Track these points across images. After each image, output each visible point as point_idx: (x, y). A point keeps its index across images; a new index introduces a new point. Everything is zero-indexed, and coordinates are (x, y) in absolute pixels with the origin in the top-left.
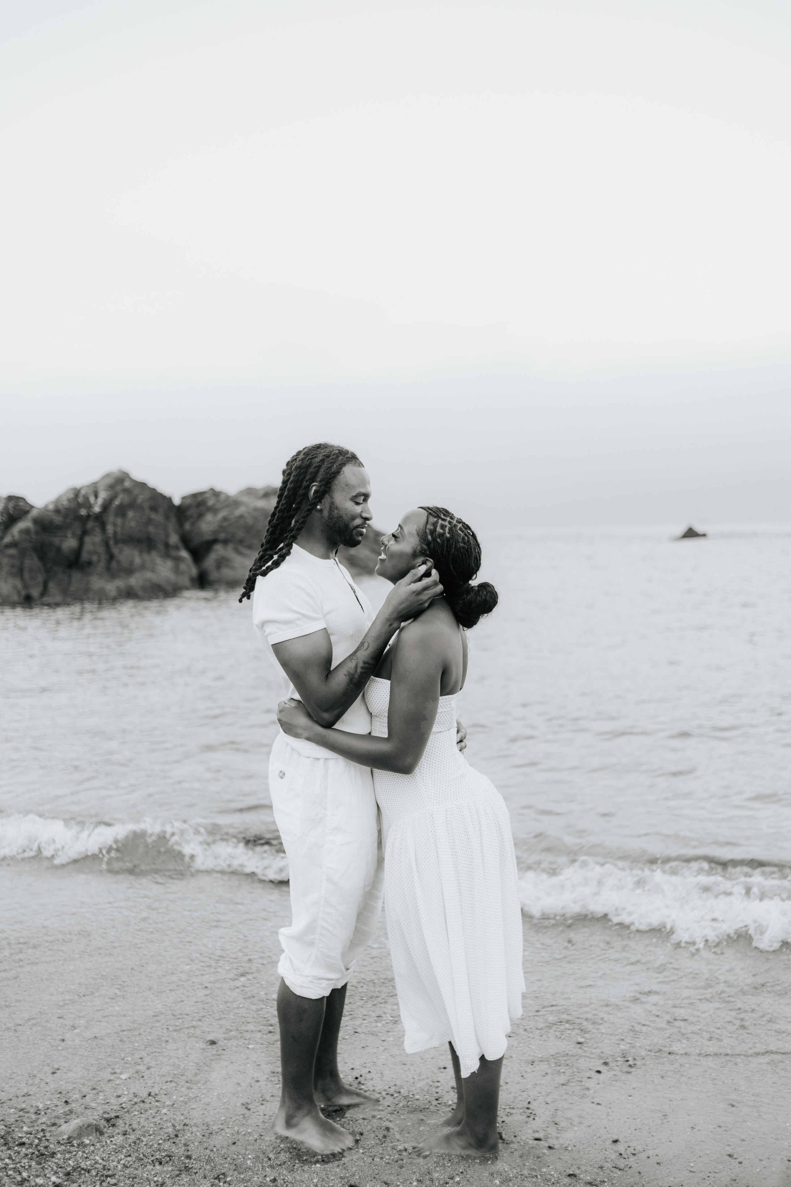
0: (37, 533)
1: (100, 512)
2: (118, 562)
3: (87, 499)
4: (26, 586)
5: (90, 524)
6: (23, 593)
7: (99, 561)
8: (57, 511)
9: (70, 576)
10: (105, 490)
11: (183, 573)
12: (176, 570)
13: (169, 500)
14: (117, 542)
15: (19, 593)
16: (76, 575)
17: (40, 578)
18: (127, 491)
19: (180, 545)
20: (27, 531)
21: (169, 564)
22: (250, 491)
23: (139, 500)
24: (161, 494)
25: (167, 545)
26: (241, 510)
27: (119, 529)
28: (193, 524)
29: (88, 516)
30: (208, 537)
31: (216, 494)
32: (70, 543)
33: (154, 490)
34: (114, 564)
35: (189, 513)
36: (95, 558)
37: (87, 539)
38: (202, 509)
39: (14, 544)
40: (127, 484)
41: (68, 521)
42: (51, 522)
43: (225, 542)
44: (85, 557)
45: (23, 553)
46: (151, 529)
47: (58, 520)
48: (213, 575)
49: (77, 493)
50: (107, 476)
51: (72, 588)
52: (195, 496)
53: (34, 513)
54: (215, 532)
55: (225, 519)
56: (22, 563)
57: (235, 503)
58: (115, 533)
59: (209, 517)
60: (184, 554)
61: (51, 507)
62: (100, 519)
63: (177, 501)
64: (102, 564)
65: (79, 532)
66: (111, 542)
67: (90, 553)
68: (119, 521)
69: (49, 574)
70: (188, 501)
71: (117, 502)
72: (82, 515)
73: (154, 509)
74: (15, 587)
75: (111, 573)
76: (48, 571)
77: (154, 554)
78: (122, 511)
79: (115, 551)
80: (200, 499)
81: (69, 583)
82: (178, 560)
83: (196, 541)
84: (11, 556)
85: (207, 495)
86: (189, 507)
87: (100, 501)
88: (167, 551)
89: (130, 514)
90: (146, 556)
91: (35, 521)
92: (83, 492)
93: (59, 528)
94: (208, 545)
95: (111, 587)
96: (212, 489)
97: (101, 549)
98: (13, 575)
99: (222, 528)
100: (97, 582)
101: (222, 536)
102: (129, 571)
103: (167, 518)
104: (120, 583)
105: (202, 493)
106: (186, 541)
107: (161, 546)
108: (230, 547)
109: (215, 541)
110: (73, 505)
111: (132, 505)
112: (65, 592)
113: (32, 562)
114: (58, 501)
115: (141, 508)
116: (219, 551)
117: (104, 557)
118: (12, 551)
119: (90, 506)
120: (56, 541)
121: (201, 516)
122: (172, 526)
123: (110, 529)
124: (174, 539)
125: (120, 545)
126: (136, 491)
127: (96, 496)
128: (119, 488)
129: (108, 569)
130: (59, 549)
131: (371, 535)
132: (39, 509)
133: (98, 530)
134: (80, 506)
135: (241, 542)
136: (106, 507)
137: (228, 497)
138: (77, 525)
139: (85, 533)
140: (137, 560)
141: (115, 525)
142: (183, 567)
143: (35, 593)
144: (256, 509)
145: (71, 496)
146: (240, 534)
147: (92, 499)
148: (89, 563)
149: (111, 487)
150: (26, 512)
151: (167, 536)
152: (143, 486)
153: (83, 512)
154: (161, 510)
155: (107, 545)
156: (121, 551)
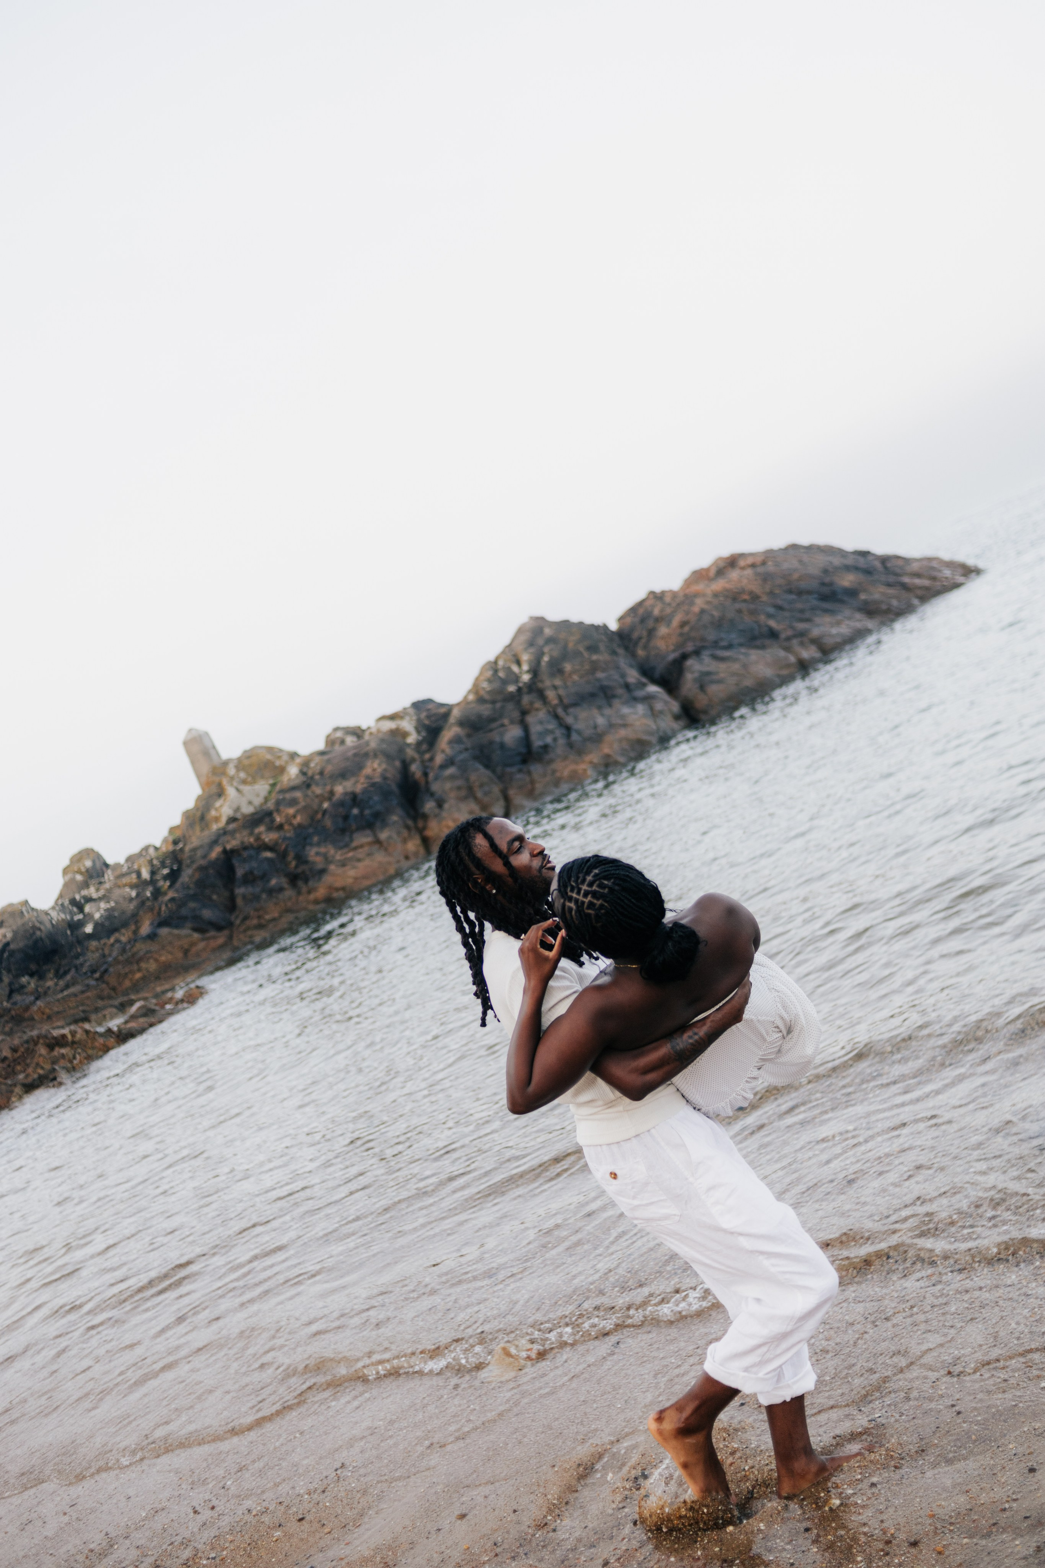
0: (469, 736)
1: (531, 679)
2: (579, 732)
3: (509, 670)
5: (526, 699)
7: (555, 740)
8: (481, 700)
9: (529, 773)
10: (526, 649)
11: (661, 712)
12: (654, 714)
13: (605, 627)
14: (566, 708)
16: (536, 769)
17: (496, 790)
18: (550, 640)
19: (644, 680)
20: (456, 740)
21: (641, 708)
22: (699, 575)
23: (571, 645)
24: (593, 625)
25: (627, 686)
26: (699, 603)
27: (561, 692)
28: (646, 647)
29: (519, 690)
30: (672, 657)
31: (656, 597)
32: (512, 734)
33: (581, 623)
34: (575, 737)
35: (635, 635)
36: (549, 740)
37: (530, 719)
38: (650, 624)
39: (450, 762)
40: (548, 631)
41: (498, 705)
42: (479, 716)
43: (697, 653)
44: (537, 743)
45: (464, 769)
46: (600, 675)
47: (486, 710)
48: (701, 701)
49: (493, 666)
50: (520, 631)
51: (539, 787)
52: (633, 610)
53: (456, 713)
54: (678, 646)
55: (683, 624)
56: (467, 780)
57: (684, 598)
58: (560, 698)
59: (663, 630)
60: (653, 689)
61: (471, 697)
62: (534, 688)
64: (562, 741)
65: (516, 714)
66: (560, 711)
67: (542, 734)
68: (558, 682)
69: (503, 779)
70: (629, 620)
71: (546, 659)
72: (512, 692)
73: (593, 649)
75: (576, 749)
76: (501, 778)
77: (616, 702)
78: (556, 668)
79: (569, 720)
80: (641, 611)
81: (532, 782)
82: (648, 699)
83: (660, 668)
84: (452, 777)
85: (648, 603)
86: (632, 628)
87: (525, 667)
88: (630, 692)
89: (568, 667)
90: (607, 711)
91: (461, 723)
92: (501, 663)
93: (492, 720)
94: (679, 664)
95: (585, 766)
96: (652, 593)
97: (552, 725)
98: (463, 799)
99: (685, 638)
100: (564, 768)
101: (690, 647)
102: (597, 738)
103: (614, 653)
104: (594, 757)
105: (641, 603)
106: (648, 672)
107: (620, 691)
108: (706, 656)
109: (684, 657)
110: (496, 685)
111: (565, 656)
112: (531, 795)
113: (479, 774)
114: (476, 688)
115: (577, 654)
116: (694, 667)
117: (559, 732)
118: (451, 771)
119: (516, 679)
120: (495, 737)
121: (651, 632)
122: (623, 662)
123: (551, 694)
124: (633, 676)
125: (571, 710)
126: (562, 636)
127: (519, 663)
128: (540, 641)
129: (571, 745)
130: (502, 746)
131: (877, 564)
132: (458, 704)
133: (538, 704)
134: (505, 682)
135: (716, 644)
136: (535, 671)
137: (674, 594)
138: (510, 706)
139: (524, 713)
140: (601, 721)
141: (555, 688)
142: (659, 706)
144: (716, 595)
145: (489, 674)
146: (711, 635)
147: (515, 668)
148: (546, 747)
149: (531, 644)
150: (446, 716)
151: (623, 675)
152: (565, 625)
153: (512, 688)
154: (602, 647)
155: (556, 717)
156: (576, 718)
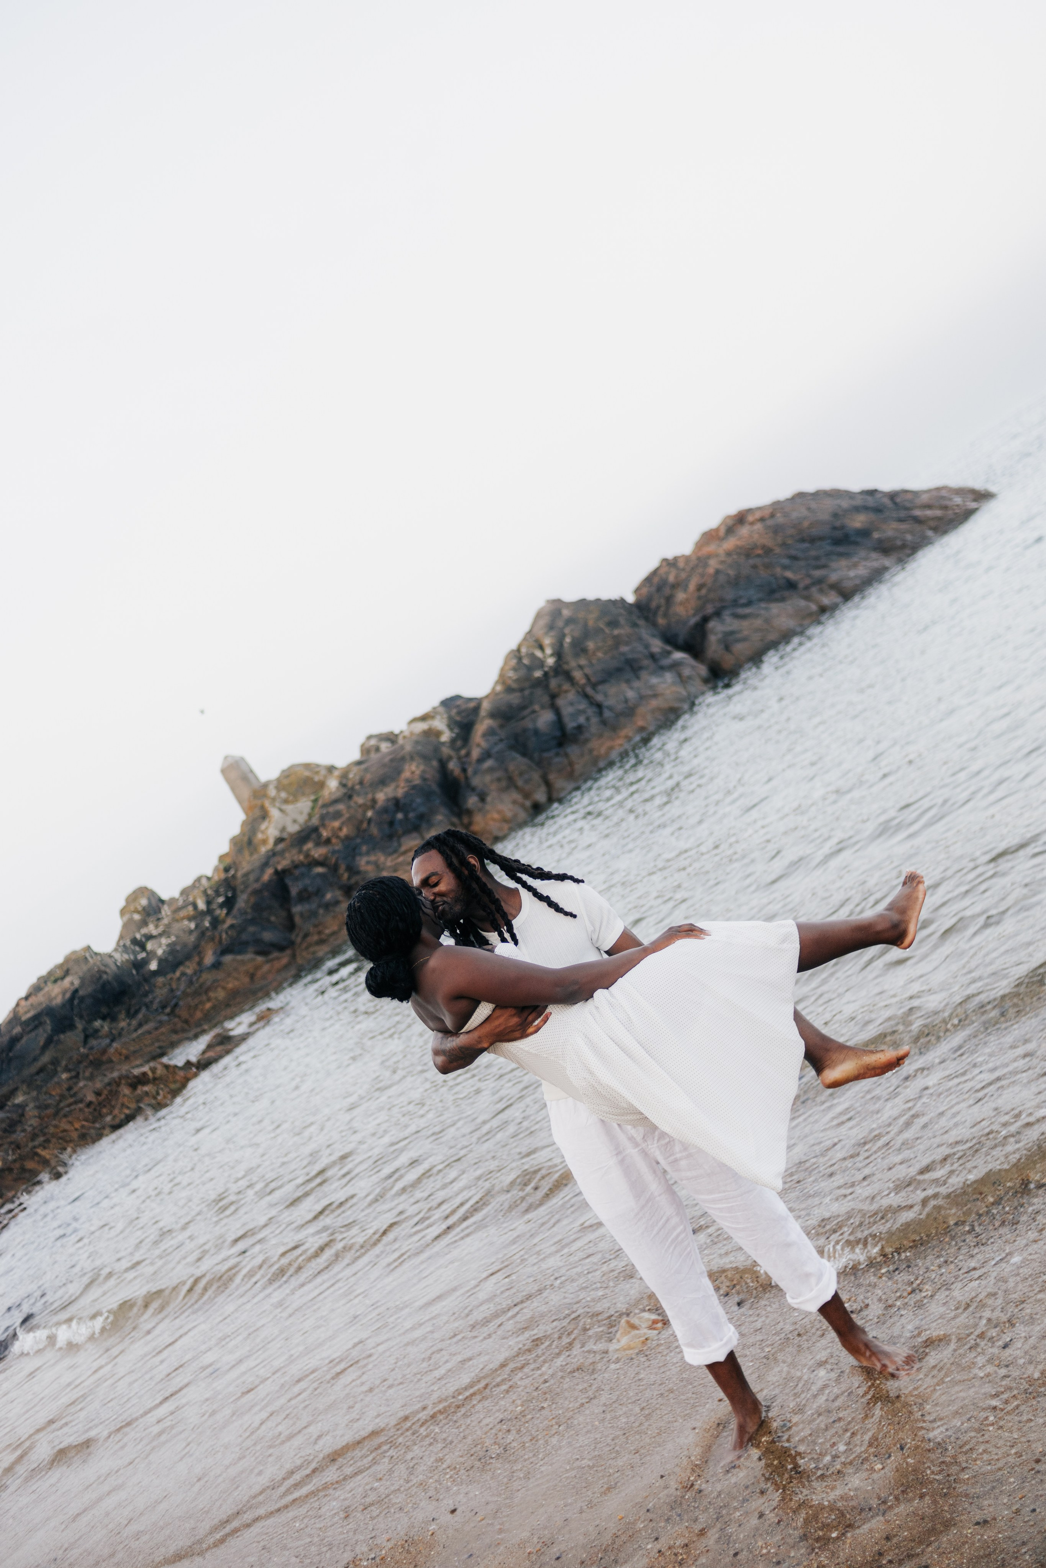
0: (502, 726)
1: (556, 662)
2: (610, 709)
3: (532, 656)
4: (527, 795)
5: (553, 683)
6: (528, 803)
7: (588, 719)
8: (509, 690)
9: (566, 755)
10: (546, 634)
11: (690, 678)
12: (683, 680)
13: (623, 600)
14: (594, 686)
15: (523, 806)
16: (573, 750)
17: (536, 776)
18: (569, 621)
19: (669, 648)
20: (490, 732)
21: (669, 677)
22: (709, 537)
23: (591, 623)
24: (610, 601)
25: (653, 657)
26: (713, 564)
27: (588, 671)
28: (666, 615)
29: (546, 674)
30: (693, 621)
31: (670, 564)
32: (544, 719)
33: (598, 600)
34: (607, 714)
35: (654, 605)
36: (582, 720)
37: (560, 702)
38: (667, 591)
39: (487, 755)
40: (566, 613)
41: (527, 692)
42: (510, 706)
43: (718, 614)
44: (570, 725)
45: (501, 760)
46: (624, 649)
47: (515, 699)
48: (728, 661)
49: (516, 654)
50: (539, 616)
51: (578, 768)
52: (648, 580)
53: (486, 706)
54: (698, 610)
55: (700, 587)
56: (506, 770)
57: (698, 561)
58: (587, 677)
59: (680, 596)
60: (678, 655)
61: (499, 688)
62: (560, 671)
63: (631, 599)
64: (595, 720)
65: (546, 699)
66: (589, 690)
67: (574, 716)
68: (583, 662)
69: (541, 764)
70: (645, 591)
71: (568, 640)
72: (539, 678)
73: (613, 624)
74: (514, 802)
75: (610, 726)
76: (539, 764)
77: (644, 674)
78: (579, 648)
79: (599, 698)
80: (656, 580)
81: (571, 764)
82: (675, 666)
83: (682, 634)
84: (491, 770)
85: (662, 571)
86: (650, 598)
87: (549, 651)
88: (656, 662)
89: (591, 645)
90: (636, 684)
91: (493, 715)
92: (524, 650)
93: (523, 708)
94: (701, 628)
96: (665, 561)
97: (583, 705)
98: (505, 790)
99: (704, 601)
100: (600, 746)
101: (710, 609)
102: (630, 712)
103: (635, 625)
104: (628, 731)
105: (655, 573)
106: (671, 640)
107: (646, 662)
108: (726, 616)
109: (705, 620)
110: (522, 672)
111: (587, 634)
112: (571, 776)
113: (517, 762)
114: (502, 678)
115: (599, 631)
116: (717, 629)
117: (591, 711)
118: (489, 763)
119: (541, 664)
120: (528, 724)
121: (669, 599)
122: (645, 632)
123: (577, 675)
124: (657, 645)
125: (600, 687)
126: (581, 615)
127: (541, 648)
128: (560, 624)
129: (604, 723)
130: (536, 732)
131: (886, 501)
132: (487, 697)
133: (566, 686)
134: (530, 669)
135: (735, 603)
136: (559, 654)
137: (687, 559)
138: (539, 692)
139: (553, 697)
140: (631, 694)
141: (581, 667)
142: (686, 672)
143: (540, 796)
144: (729, 554)
145: (514, 662)
146: (729, 595)
147: (539, 654)
148: (580, 728)
149: (551, 627)
150: (476, 709)
151: (647, 646)
152: (583, 603)
153: (538, 674)
154: (622, 621)
155: (586, 696)
156: (606, 695)
